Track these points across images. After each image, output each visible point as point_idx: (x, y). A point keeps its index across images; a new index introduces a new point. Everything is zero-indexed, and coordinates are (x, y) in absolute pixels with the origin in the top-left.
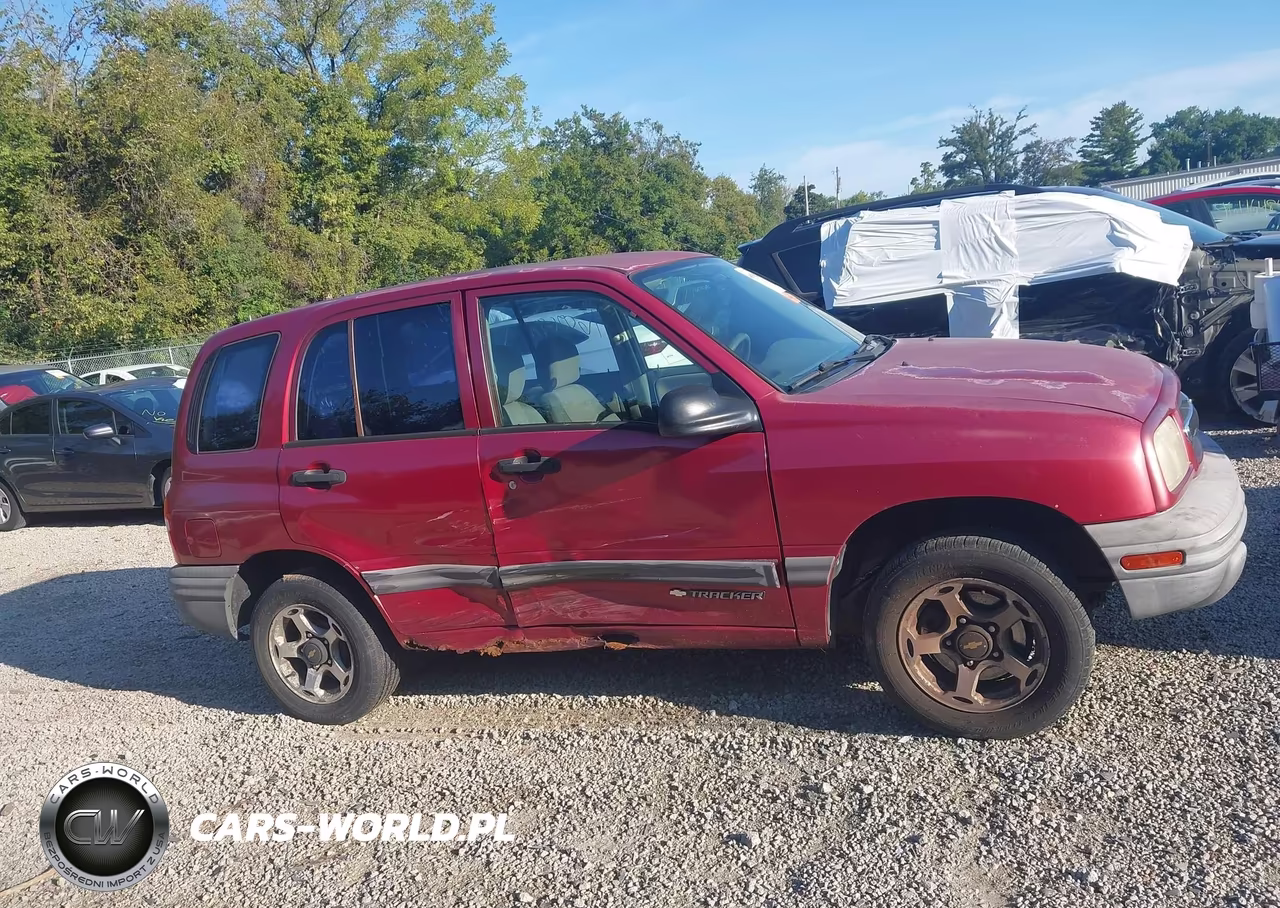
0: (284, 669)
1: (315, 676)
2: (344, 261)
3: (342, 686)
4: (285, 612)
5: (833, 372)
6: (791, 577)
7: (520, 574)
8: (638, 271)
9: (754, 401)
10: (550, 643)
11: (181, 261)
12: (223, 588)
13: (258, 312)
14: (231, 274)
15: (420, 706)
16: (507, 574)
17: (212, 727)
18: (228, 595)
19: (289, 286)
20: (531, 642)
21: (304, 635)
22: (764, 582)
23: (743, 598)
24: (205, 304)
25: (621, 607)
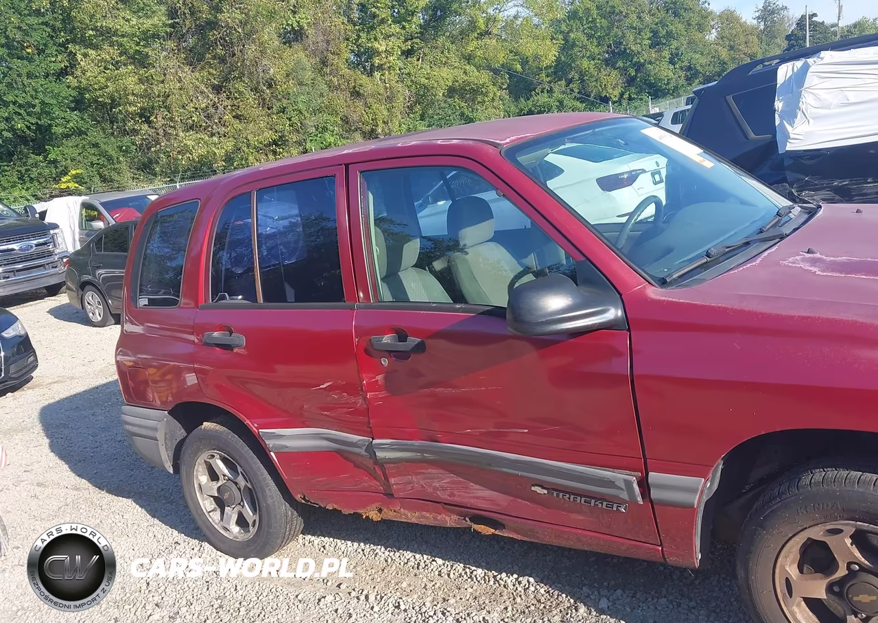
0: (207, 505)
1: (232, 513)
2: (390, 99)
3: (251, 528)
4: (204, 456)
5: (724, 257)
6: (655, 494)
7: (391, 448)
8: (516, 143)
9: (621, 295)
10: (425, 517)
11: (264, 104)
12: (155, 429)
13: (322, 143)
14: (301, 113)
15: (322, 549)
16: (380, 447)
17: (155, 545)
18: (160, 435)
19: (346, 120)
20: (406, 512)
21: (221, 477)
22: (624, 495)
23: (604, 507)
24: (280, 137)
25: (487, 493)
